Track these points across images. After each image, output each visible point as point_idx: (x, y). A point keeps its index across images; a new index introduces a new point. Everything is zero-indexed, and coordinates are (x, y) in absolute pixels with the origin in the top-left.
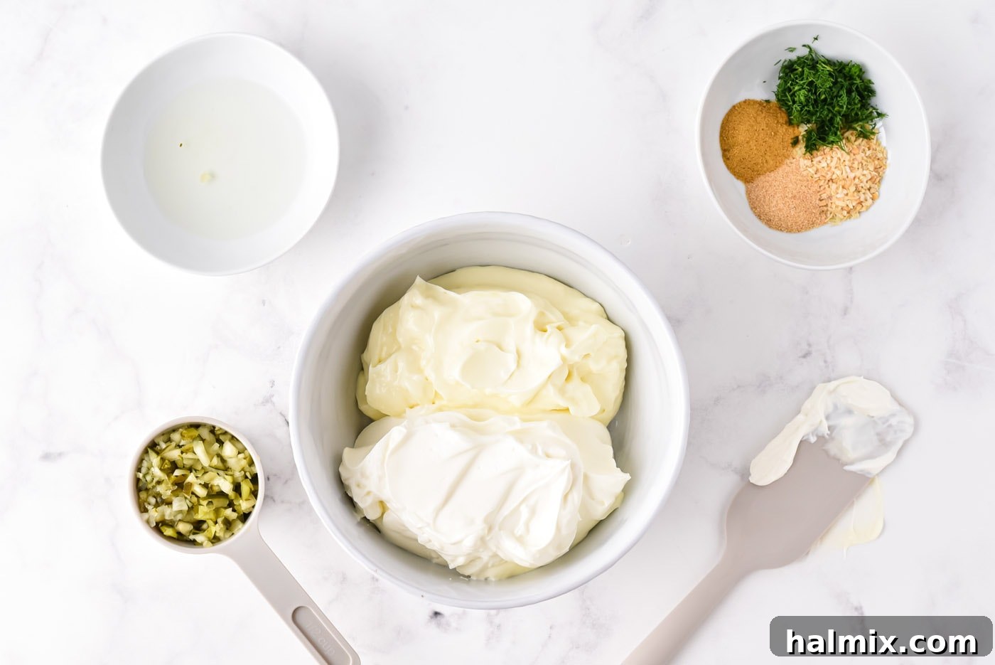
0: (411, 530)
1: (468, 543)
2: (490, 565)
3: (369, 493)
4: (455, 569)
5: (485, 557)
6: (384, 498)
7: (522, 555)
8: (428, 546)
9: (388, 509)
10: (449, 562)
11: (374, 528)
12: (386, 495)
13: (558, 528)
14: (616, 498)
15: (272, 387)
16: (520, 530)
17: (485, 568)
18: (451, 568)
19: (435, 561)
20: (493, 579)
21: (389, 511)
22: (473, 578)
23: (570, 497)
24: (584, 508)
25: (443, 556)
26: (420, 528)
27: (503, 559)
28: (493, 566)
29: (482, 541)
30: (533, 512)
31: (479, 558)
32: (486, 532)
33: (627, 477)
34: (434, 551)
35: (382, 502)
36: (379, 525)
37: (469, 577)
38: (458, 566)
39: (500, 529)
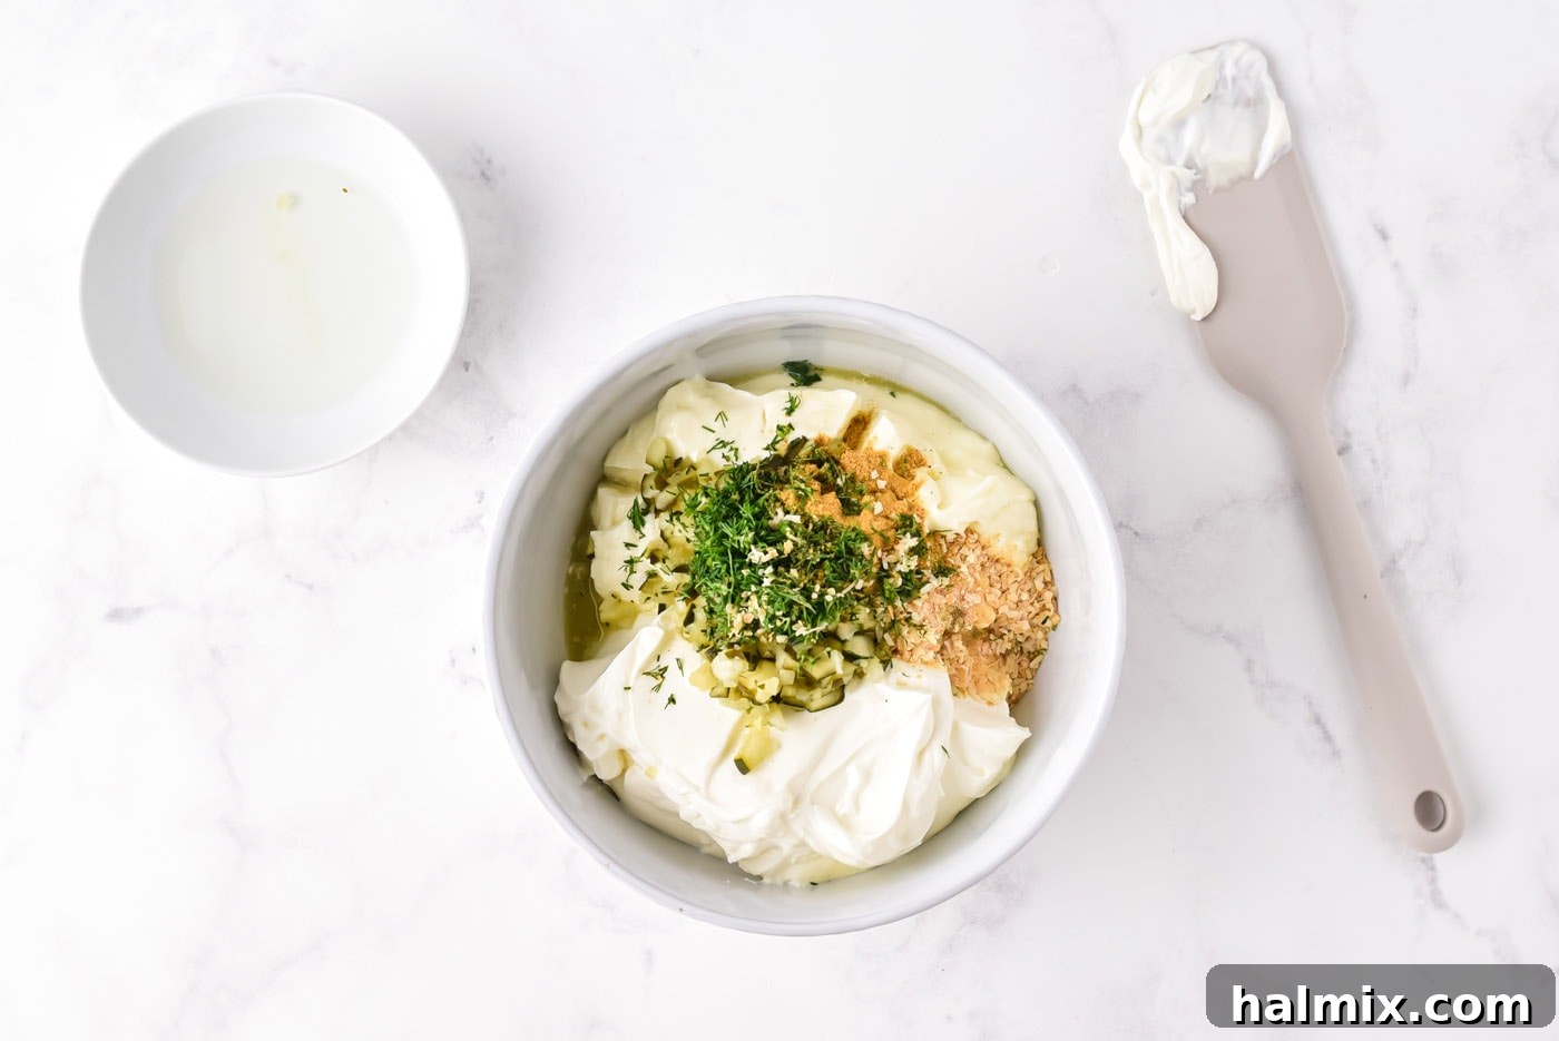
0: (669, 795)
1: (760, 822)
2: (793, 860)
3: (602, 737)
4: (736, 864)
5: (786, 846)
6: (626, 745)
7: (846, 849)
8: (696, 824)
9: (633, 762)
10: (727, 852)
11: (610, 793)
12: (630, 740)
13: (906, 806)
14: (1004, 765)
15: (479, 502)
16: (843, 807)
17: (785, 865)
18: (731, 860)
19: (706, 850)
20: (798, 885)
21: (634, 767)
22: (766, 880)
23: (927, 756)
24: (949, 777)
25: (718, 841)
26: (684, 794)
27: (814, 852)
28: (797, 863)
29: (782, 820)
30: (867, 776)
31: (776, 847)
32: (790, 805)
33: (1025, 733)
34: (704, 833)
35: (622, 752)
36: (617, 788)
37: (760, 878)
38: (744, 860)
39: (813, 804)
